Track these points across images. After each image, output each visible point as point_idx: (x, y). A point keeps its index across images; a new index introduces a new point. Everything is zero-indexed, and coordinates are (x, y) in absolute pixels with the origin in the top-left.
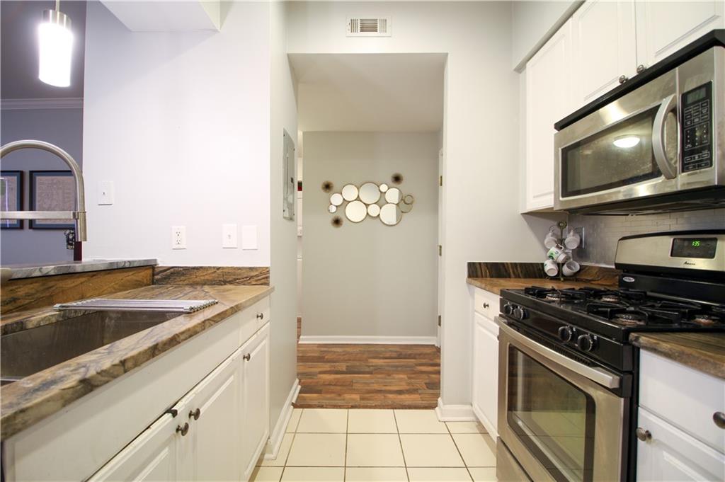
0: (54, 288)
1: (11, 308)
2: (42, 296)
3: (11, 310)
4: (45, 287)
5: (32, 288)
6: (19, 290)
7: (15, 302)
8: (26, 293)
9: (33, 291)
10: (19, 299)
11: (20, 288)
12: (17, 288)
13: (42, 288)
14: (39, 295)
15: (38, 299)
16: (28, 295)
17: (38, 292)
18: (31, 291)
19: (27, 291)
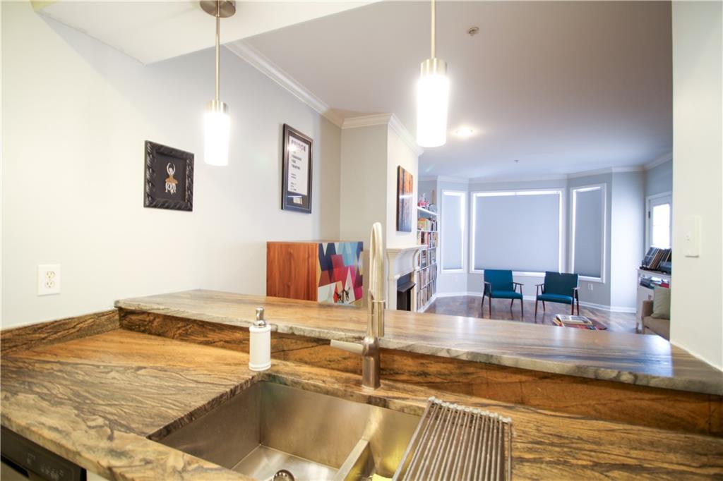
0: (474, 376)
1: (421, 380)
2: (457, 380)
3: (421, 383)
4: (463, 371)
5: (445, 368)
6: (431, 365)
7: (426, 377)
8: (437, 371)
9: (446, 372)
10: (430, 375)
11: (431, 364)
12: (428, 363)
13: (458, 371)
14: (452, 377)
15: (452, 381)
16: (439, 374)
17: (452, 373)
18: (443, 371)
19: (439, 369)
